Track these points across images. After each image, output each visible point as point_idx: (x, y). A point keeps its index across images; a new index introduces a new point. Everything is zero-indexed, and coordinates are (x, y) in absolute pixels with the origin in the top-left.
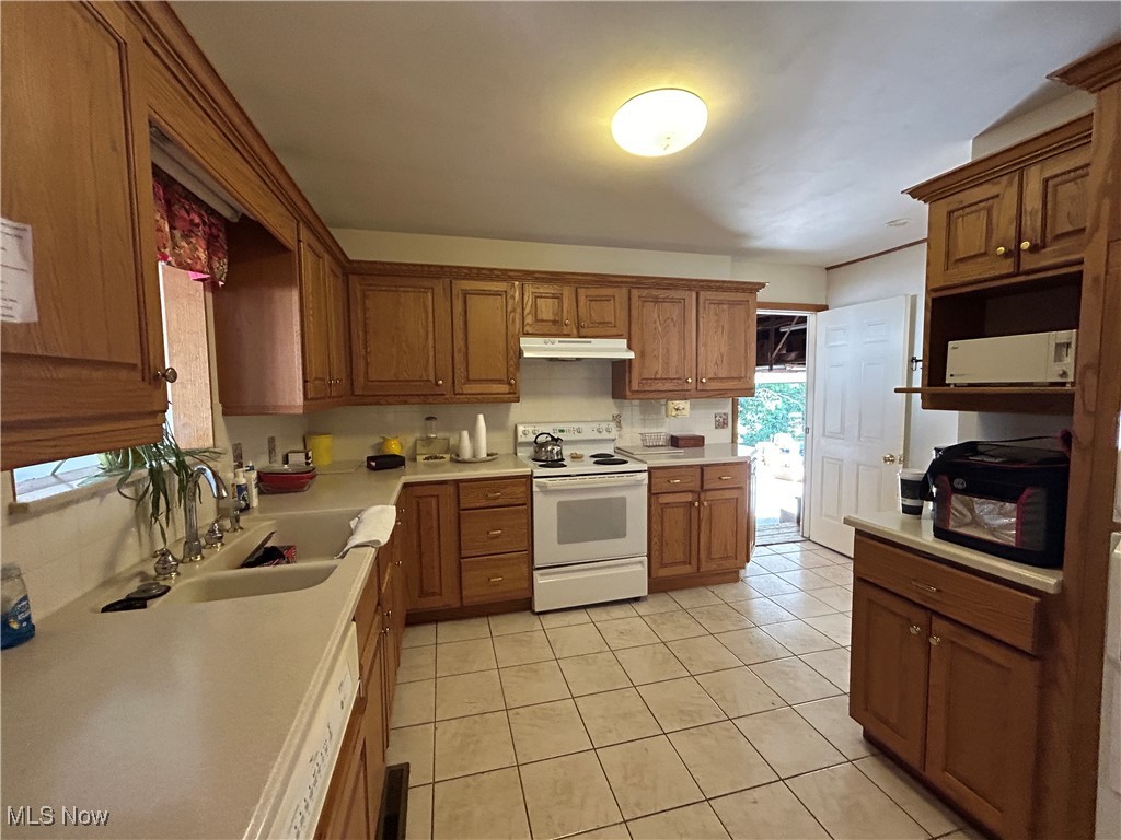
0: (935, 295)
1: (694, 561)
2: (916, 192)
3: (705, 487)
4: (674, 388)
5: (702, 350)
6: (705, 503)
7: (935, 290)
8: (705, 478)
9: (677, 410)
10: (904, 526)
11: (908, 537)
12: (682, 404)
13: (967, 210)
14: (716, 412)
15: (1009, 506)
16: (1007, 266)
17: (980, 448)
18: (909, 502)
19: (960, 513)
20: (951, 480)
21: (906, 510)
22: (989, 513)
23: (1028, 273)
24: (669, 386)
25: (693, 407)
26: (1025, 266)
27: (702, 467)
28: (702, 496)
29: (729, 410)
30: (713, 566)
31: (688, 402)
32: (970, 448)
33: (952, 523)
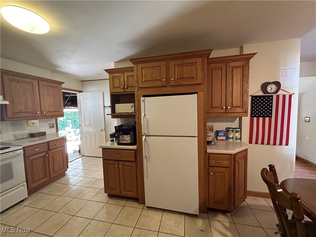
0: (111, 94)
1: (48, 176)
2: (106, 71)
3: (50, 148)
4: (31, 115)
5: (42, 102)
6: (51, 154)
7: (112, 93)
8: (50, 146)
9: (33, 123)
10: (111, 144)
11: (113, 147)
12: (35, 121)
13: (116, 77)
14: (49, 123)
15: (129, 136)
16: (123, 90)
17: (123, 125)
18: (112, 139)
19: (122, 139)
20: (120, 133)
21: (111, 141)
22: (126, 138)
23: (126, 92)
24: (28, 115)
25: (40, 122)
26: (126, 91)
27: (48, 143)
28: (49, 152)
29: (54, 122)
30: (56, 174)
31: (38, 120)
32: (121, 126)
33: (120, 141)
